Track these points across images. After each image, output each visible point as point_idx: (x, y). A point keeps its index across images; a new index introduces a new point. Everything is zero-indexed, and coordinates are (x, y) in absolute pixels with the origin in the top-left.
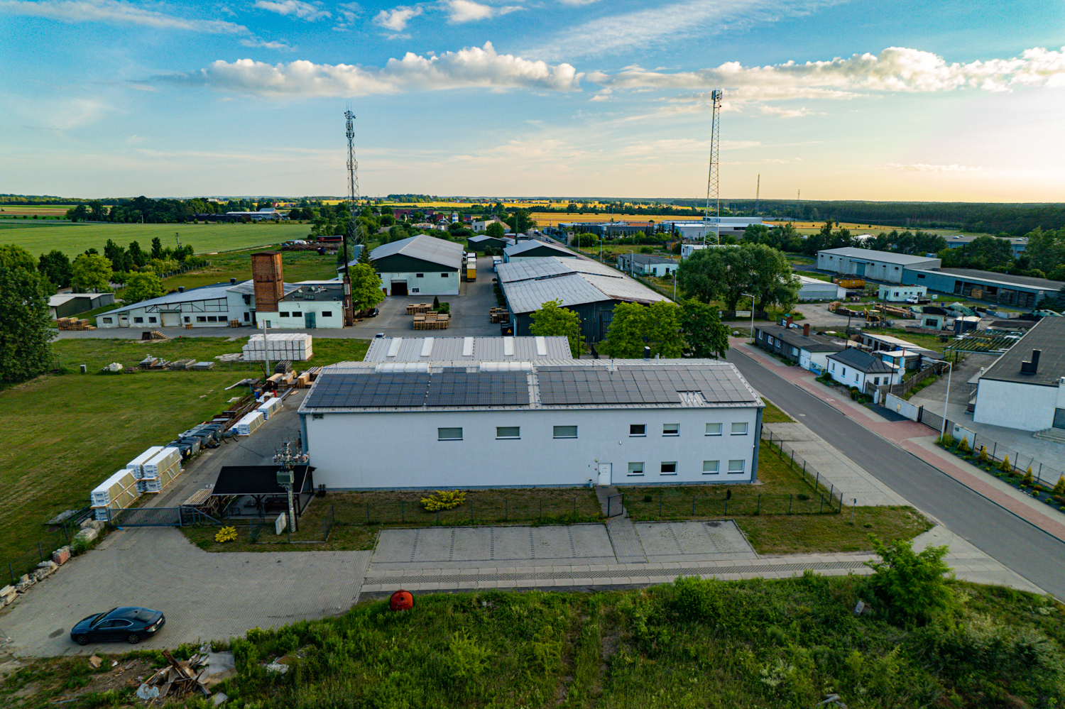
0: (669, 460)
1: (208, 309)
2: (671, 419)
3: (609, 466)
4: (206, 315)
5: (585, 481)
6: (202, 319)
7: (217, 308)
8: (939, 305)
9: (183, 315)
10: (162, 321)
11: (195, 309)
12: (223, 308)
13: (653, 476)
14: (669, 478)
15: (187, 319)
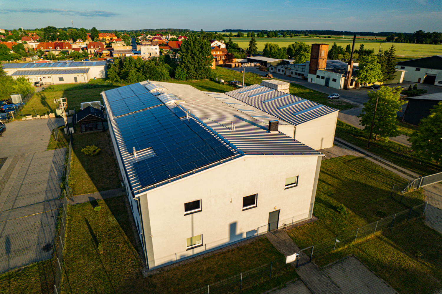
1: (299, 69)
4: (298, 72)
6: (296, 74)
7: (301, 70)
9: (292, 71)
10: (285, 72)
11: (295, 69)
12: (304, 70)
15: (292, 72)
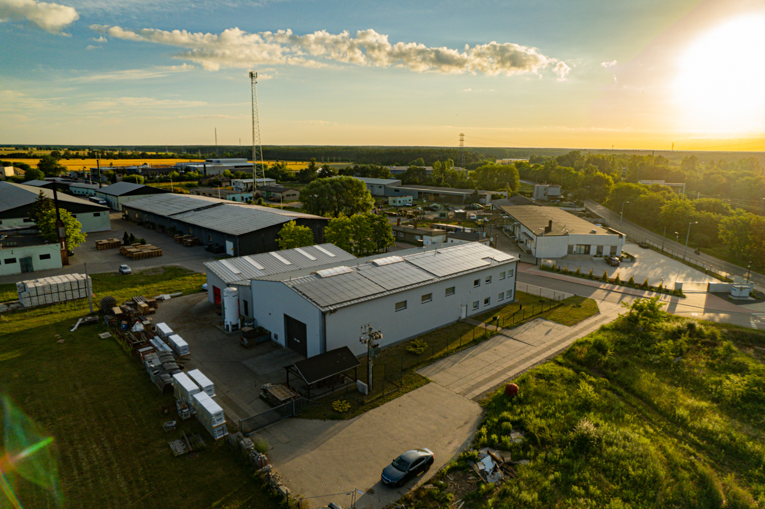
0: (486, 297)
2: (488, 274)
3: (465, 307)
5: (456, 319)
8: (427, 206)
13: (483, 308)
14: (488, 307)
